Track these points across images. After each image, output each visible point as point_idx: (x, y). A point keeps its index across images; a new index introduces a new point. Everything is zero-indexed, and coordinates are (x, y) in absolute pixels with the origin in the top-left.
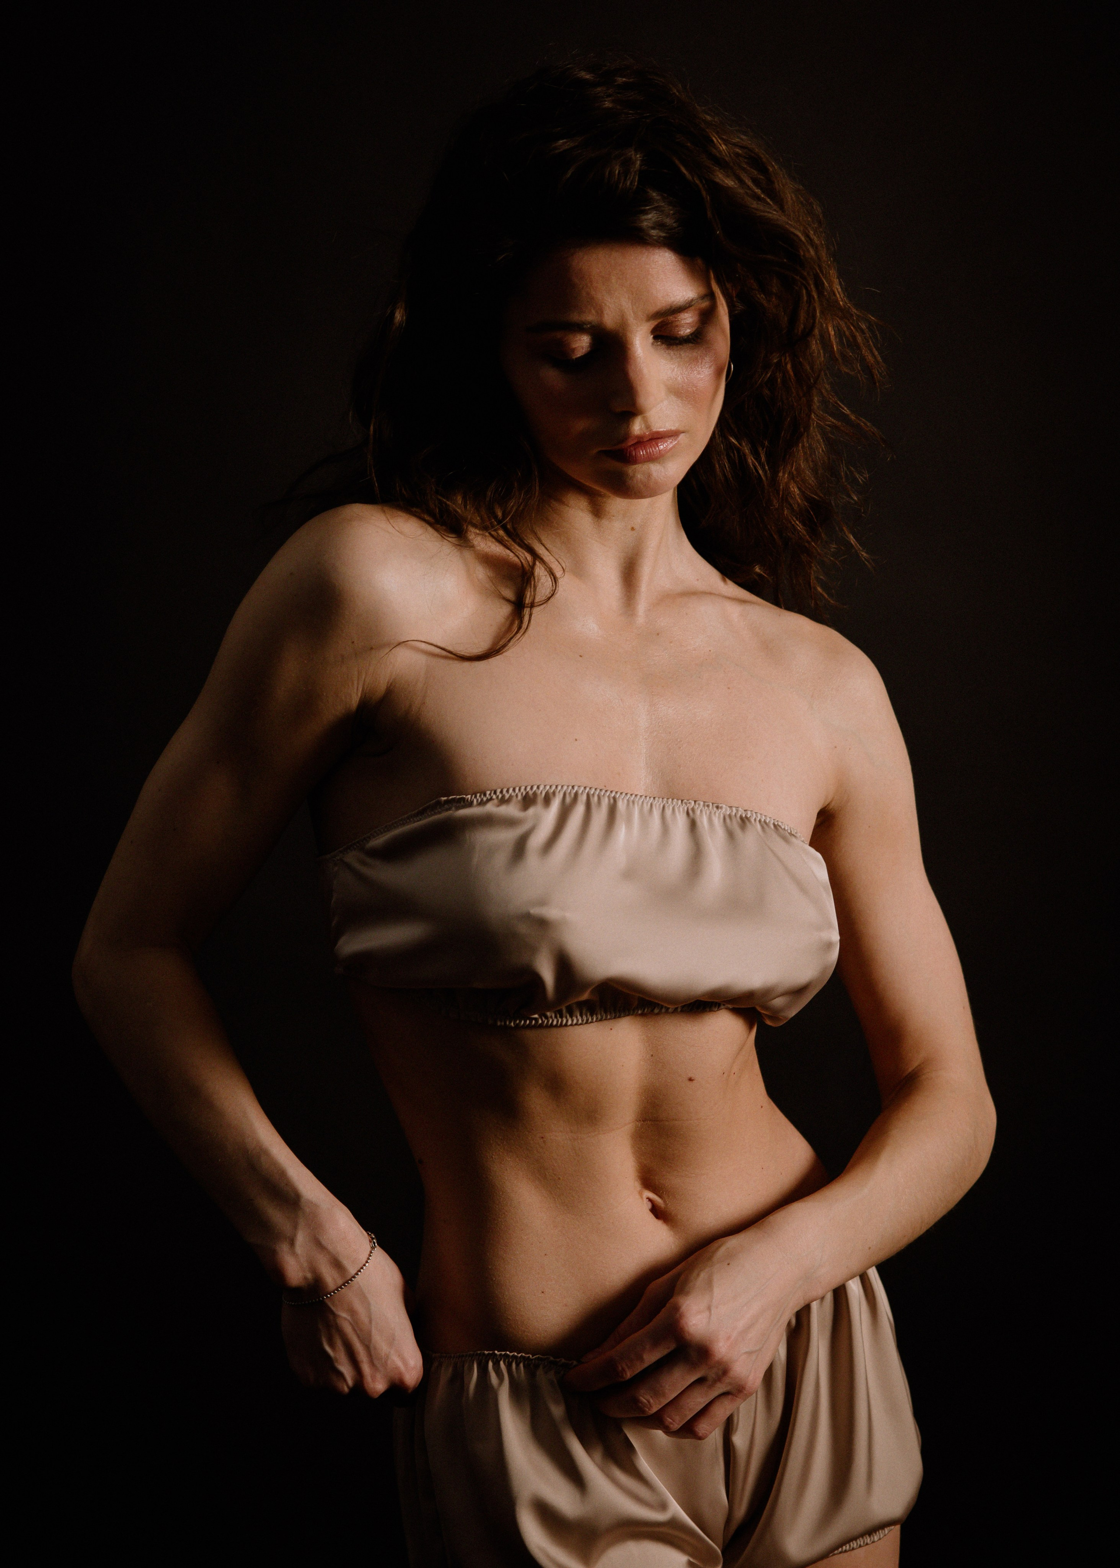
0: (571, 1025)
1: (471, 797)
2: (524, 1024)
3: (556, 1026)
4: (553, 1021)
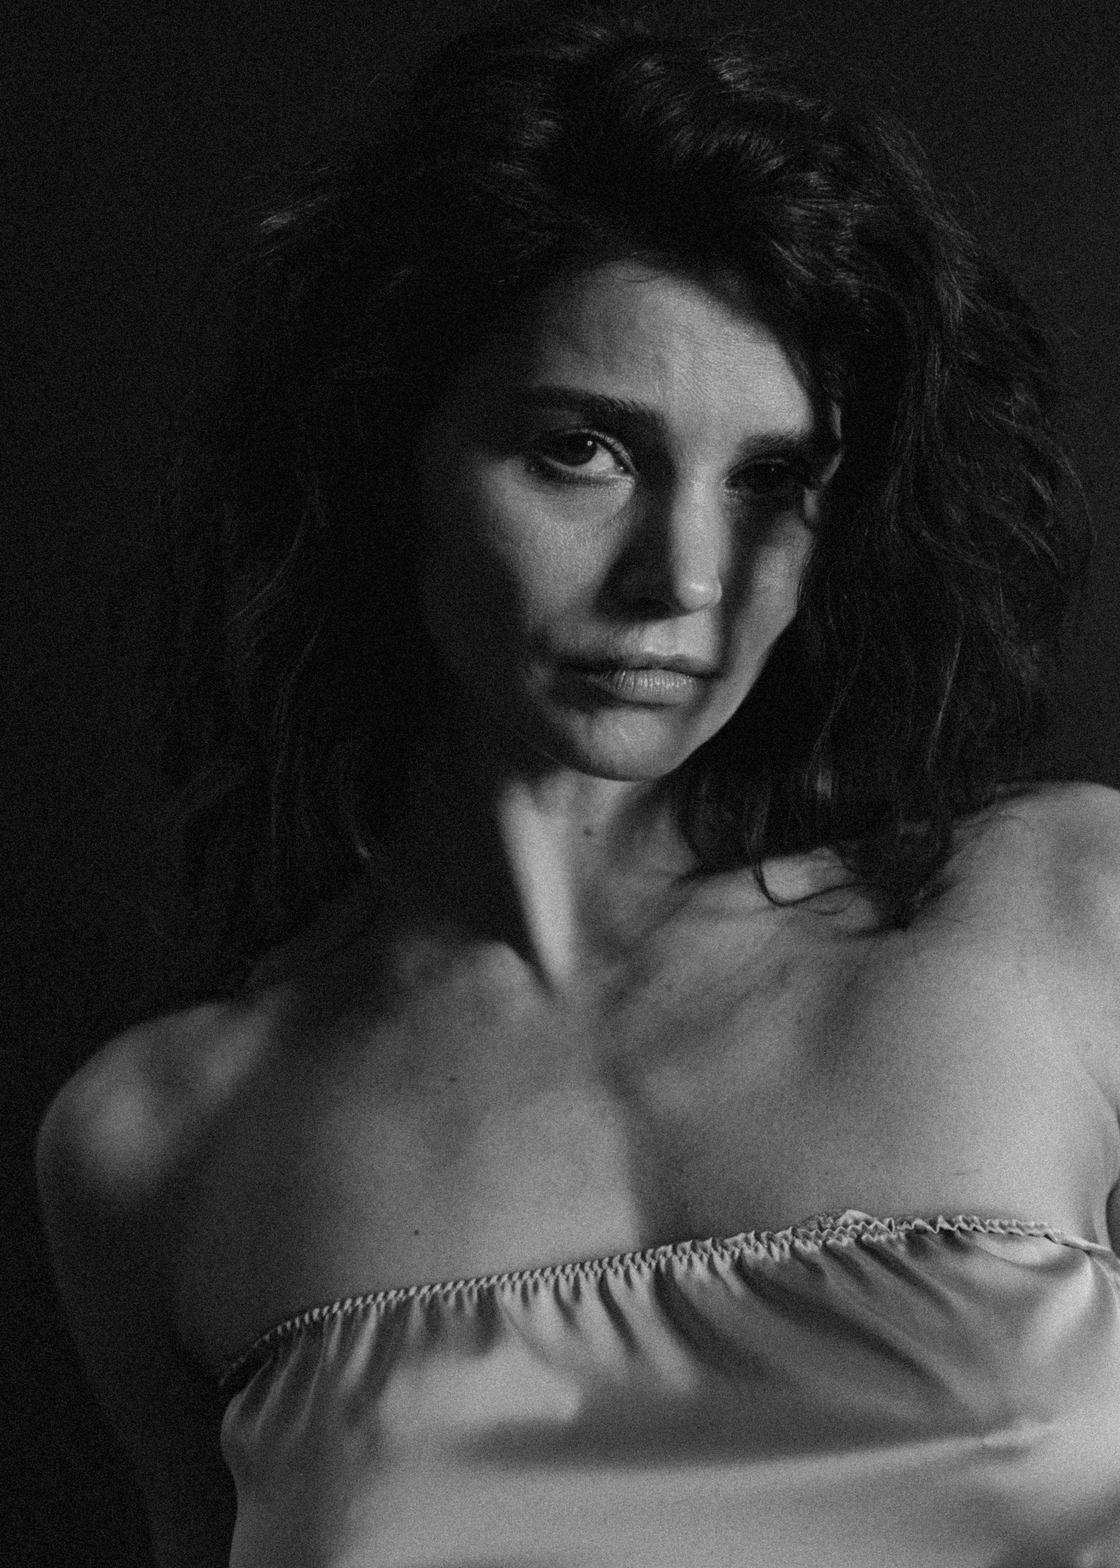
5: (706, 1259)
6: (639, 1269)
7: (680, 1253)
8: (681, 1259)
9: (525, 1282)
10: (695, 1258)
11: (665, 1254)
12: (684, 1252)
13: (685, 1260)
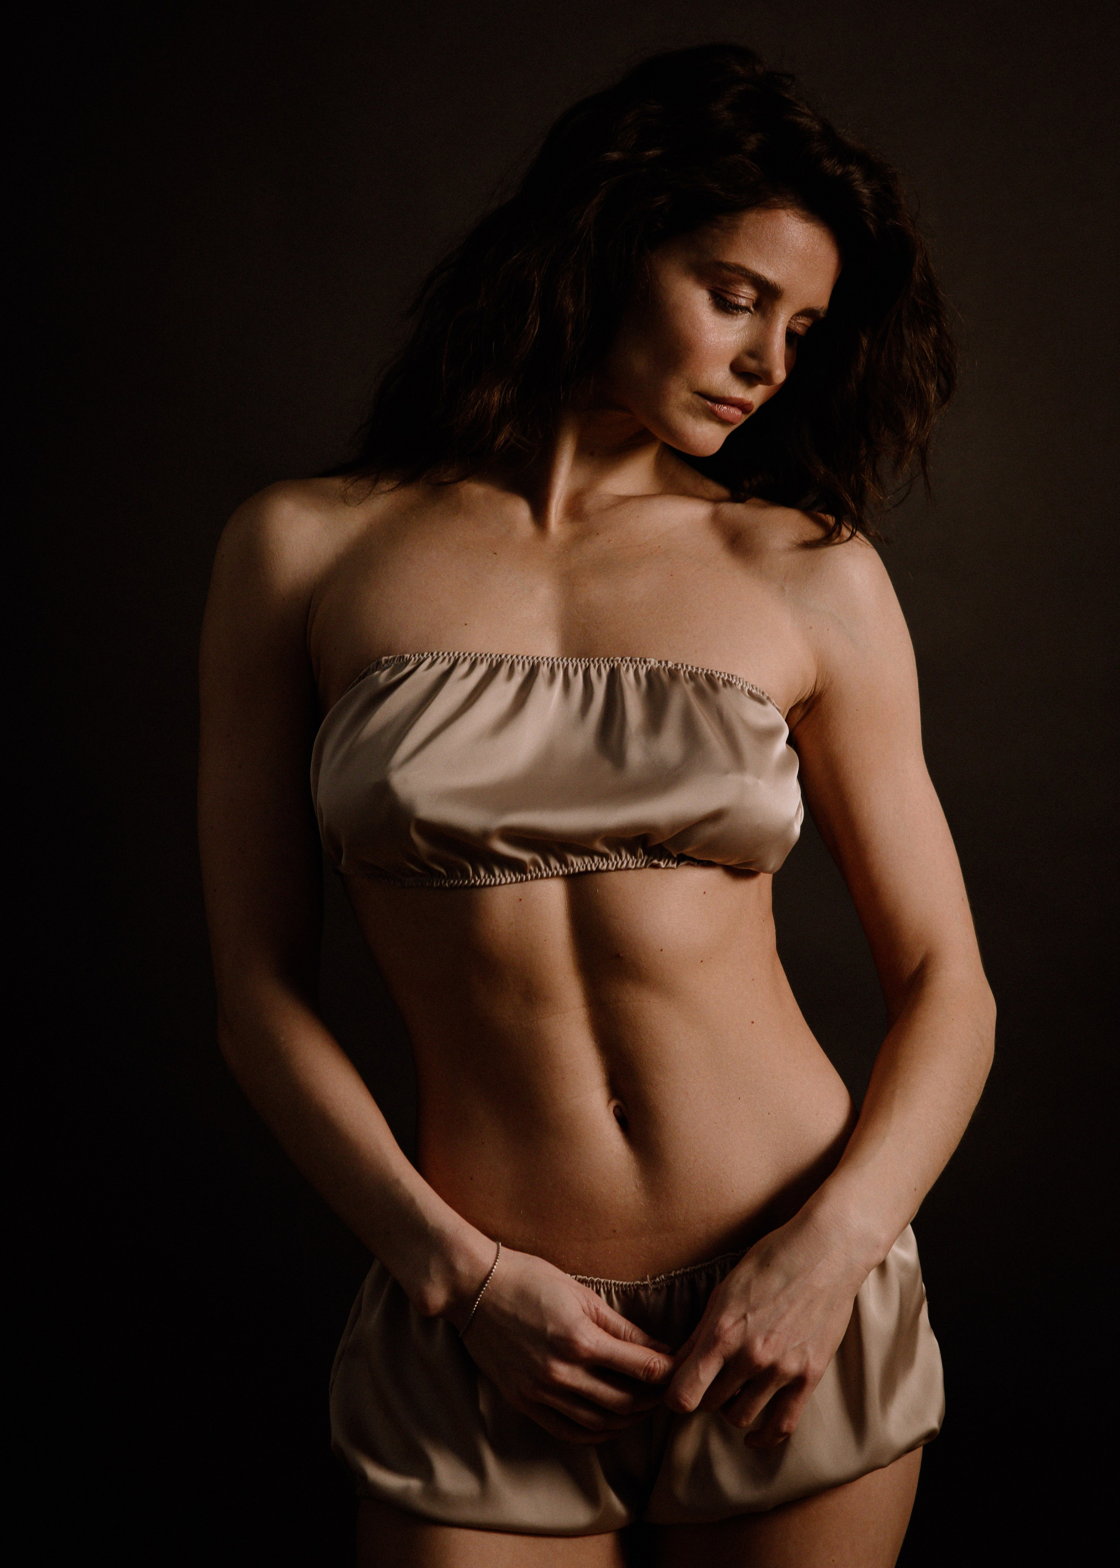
0: (506, 884)
1: (410, 656)
2: (457, 883)
3: (490, 885)
4: (486, 881)
5: (635, 667)
6: (605, 667)
7: (624, 662)
8: (624, 665)
9: (514, 660)
10: (630, 665)
11: (618, 661)
12: (626, 661)
13: (626, 666)
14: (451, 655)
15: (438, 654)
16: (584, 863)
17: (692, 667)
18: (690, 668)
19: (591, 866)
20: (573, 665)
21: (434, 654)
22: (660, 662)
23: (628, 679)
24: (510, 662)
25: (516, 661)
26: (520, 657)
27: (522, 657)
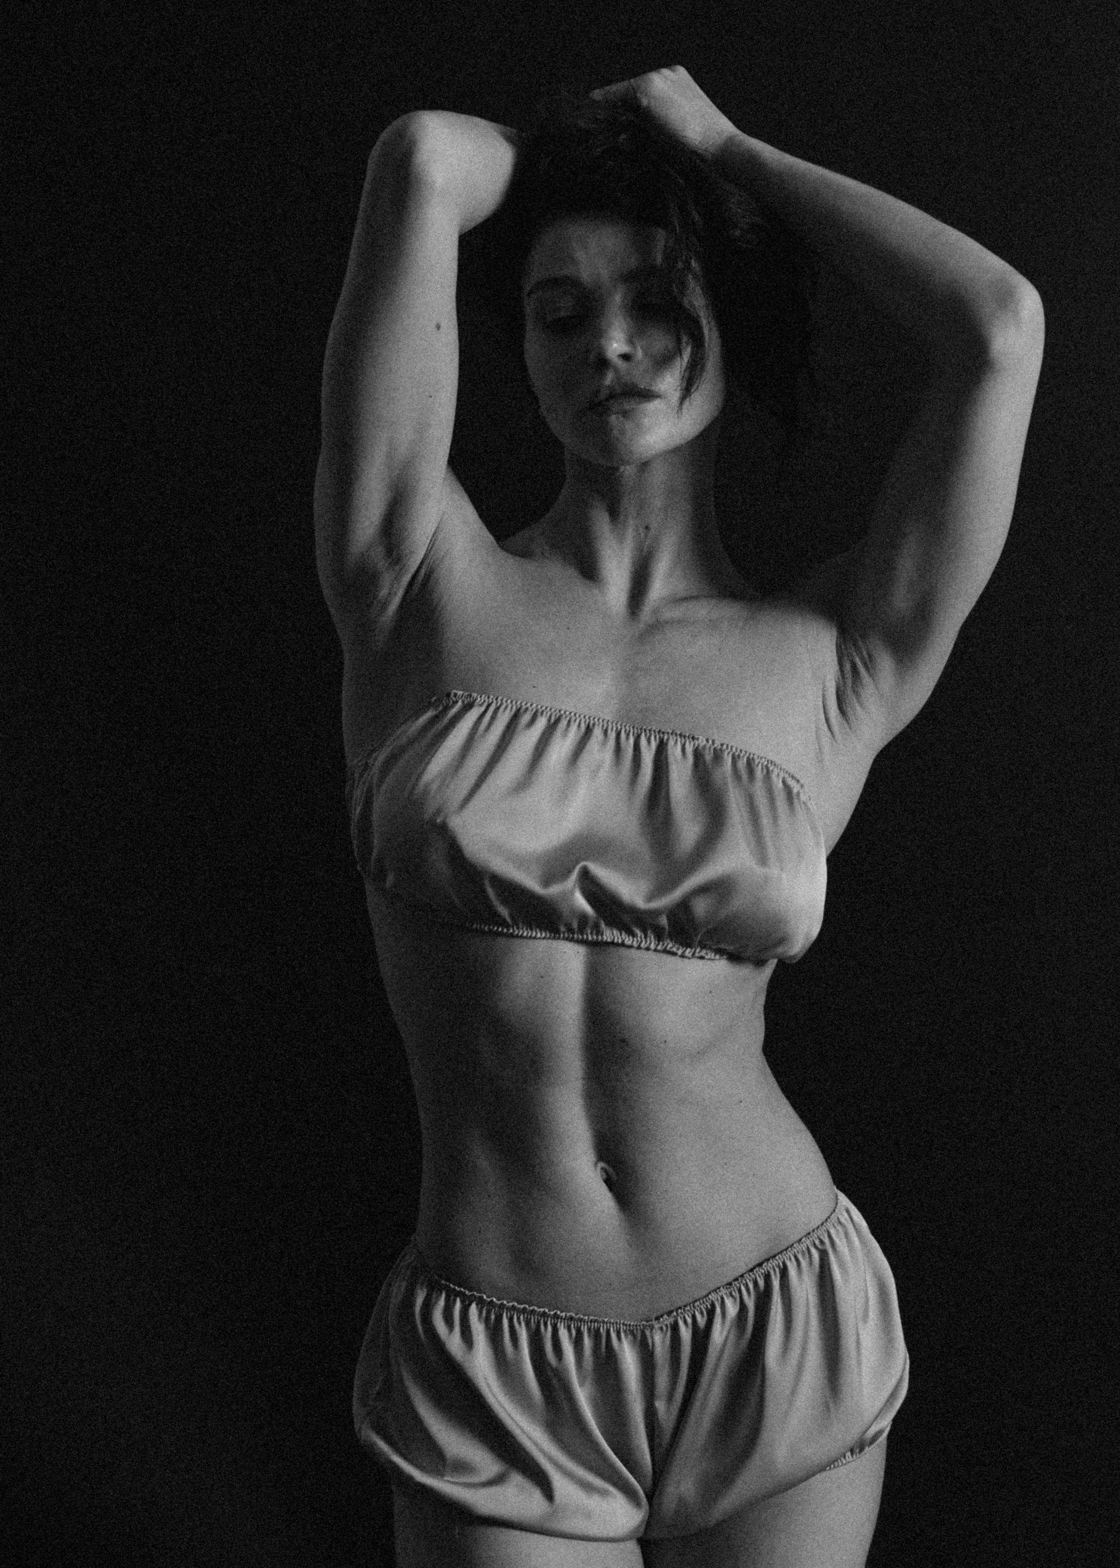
5: (683, 742)
8: (673, 739)
9: (571, 717)
12: (676, 735)
13: (675, 740)
14: (514, 703)
15: (502, 700)
16: (613, 934)
17: (736, 749)
18: (734, 750)
19: (618, 938)
20: (625, 731)
21: (499, 700)
22: (707, 740)
23: (674, 751)
24: (568, 719)
25: (573, 718)
26: (577, 716)
27: (580, 716)
